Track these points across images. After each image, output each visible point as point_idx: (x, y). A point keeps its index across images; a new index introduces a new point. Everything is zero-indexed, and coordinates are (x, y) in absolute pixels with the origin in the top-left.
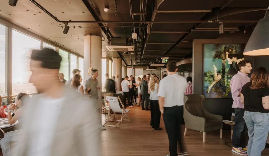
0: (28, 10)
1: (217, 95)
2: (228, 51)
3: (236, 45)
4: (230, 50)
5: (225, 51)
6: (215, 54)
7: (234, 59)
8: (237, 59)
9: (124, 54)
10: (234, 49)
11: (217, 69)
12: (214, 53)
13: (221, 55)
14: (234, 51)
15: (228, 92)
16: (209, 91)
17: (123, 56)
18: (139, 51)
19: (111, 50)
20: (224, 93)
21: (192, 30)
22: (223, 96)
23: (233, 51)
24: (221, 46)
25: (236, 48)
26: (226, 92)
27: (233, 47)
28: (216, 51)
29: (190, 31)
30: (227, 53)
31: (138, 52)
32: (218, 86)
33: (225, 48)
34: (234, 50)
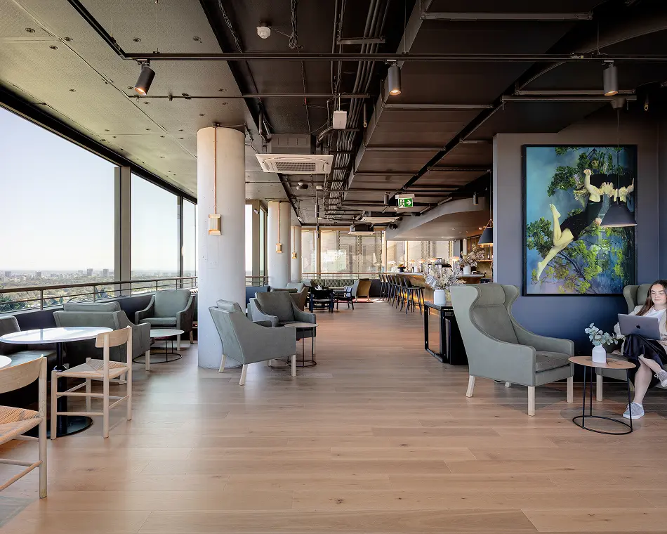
0: (30, 30)
1: (561, 287)
2: (590, 167)
3: (612, 151)
4: (596, 163)
5: (581, 167)
6: (556, 175)
7: (607, 188)
8: (615, 188)
9: (297, 188)
10: (605, 160)
11: (559, 215)
12: (551, 172)
13: (571, 175)
14: (605, 167)
15: (590, 278)
16: (539, 275)
17: (295, 197)
18: (338, 180)
19: (268, 169)
20: (580, 281)
21: (504, 99)
22: (577, 288)
23: (602, 165)
24: (571, 153)
25: (610, 159)
26: (585, 279)
27: (602, 155)
28: (559, 165)
29: (497, 103)
30: (588, 172)
31: (335, 181)
32: (564, 261)
33: (582, 157)
34: (607, 164)
